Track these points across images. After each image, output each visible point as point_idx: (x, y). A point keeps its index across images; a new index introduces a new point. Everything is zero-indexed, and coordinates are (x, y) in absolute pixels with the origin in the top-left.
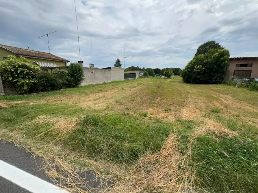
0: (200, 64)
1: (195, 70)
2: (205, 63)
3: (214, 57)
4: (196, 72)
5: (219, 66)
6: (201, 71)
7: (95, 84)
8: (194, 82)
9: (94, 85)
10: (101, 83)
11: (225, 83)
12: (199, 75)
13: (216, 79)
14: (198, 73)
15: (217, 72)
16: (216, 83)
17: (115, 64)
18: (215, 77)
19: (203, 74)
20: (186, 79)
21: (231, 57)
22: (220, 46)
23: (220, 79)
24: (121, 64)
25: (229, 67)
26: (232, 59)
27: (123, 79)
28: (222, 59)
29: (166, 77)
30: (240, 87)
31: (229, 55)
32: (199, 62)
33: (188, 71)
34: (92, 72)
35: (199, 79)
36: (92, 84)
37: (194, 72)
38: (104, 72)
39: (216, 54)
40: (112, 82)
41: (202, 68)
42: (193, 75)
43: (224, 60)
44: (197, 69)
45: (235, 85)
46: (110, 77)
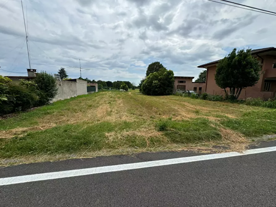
0: (156, 80)
1: (153, 84)
2: (159, 79)
3: (165, 75)
4: (154, 86)
5: (169, 82)
6: (158, 85)
7: (63, 100)
8: (153, 94)
9: (62, 100)
10: (69, 98)
11: (174, 94)
12: (157, 88)
13: (168, 92)
15: (168, 86)
16: (169, 94)
18: (168, 90)
19: (159, 88)
21: (175, 76)
22: (163, 66)
23: (171, 91)
24: (67, 74)
25: (175, 83)
26: (176, 77)
27: (87, 93)
29: (124, 90)
30: (185, 96)
31: (173, 74)
32: (156, 78)
33: (148, 85)
34: (60, 85)
35: (157, 91)
36: (60, 100)
37: (153, 86)
38: (71, 85)
39: (166, 73)
40: (77, 96)
41: (158, 82)
42: (152, 88)
43: (171, 78)
44: (155, 83)
45: (181, 95)
46: (76, 91)
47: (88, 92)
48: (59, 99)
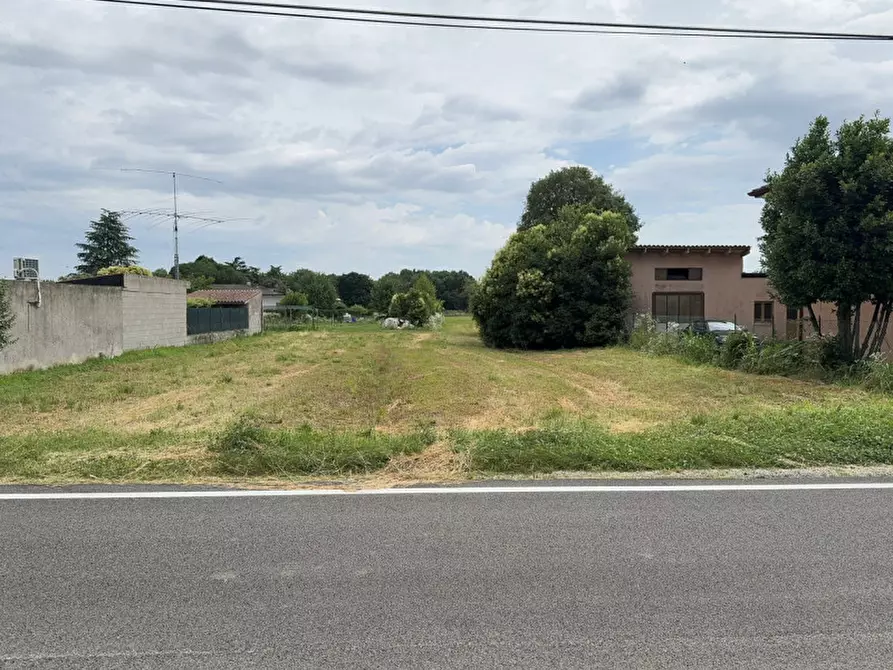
0: (533, 266)
1: (521, 292)
2: (551, 262)
3: (577, 240)
4: (525, 297)
5: (599, 275)
6: (542, 294)
7: (44, 368)
8: (524, 343)
9: (41, 372)
10: (75, 359)
11: (623, 342)
12: (539, 309)
13: (596, 328)
14: (532, 302)
15: (596, 298)
16: (600, 342)
17: (85, 247)
18: (594, 320)
19: (551, 307)
20: (493, 330)
22: (606, 190)
23: (609, 327)
27: (183, 339)
28: (603, 248)
32: (533, 257)
33: (497, 295)
34: (35, 304)
35: (538, 327)
36: (31, 368)
37: (519, 299)
38: (92, 301)
39: (583, 228)
40: (125, 354)
41: (543, 279)
42: (517, 310)
43: (610, 256)
44: (527, 285)
46: (120, 328)
47: (189, 333)
48: (24, 365)
